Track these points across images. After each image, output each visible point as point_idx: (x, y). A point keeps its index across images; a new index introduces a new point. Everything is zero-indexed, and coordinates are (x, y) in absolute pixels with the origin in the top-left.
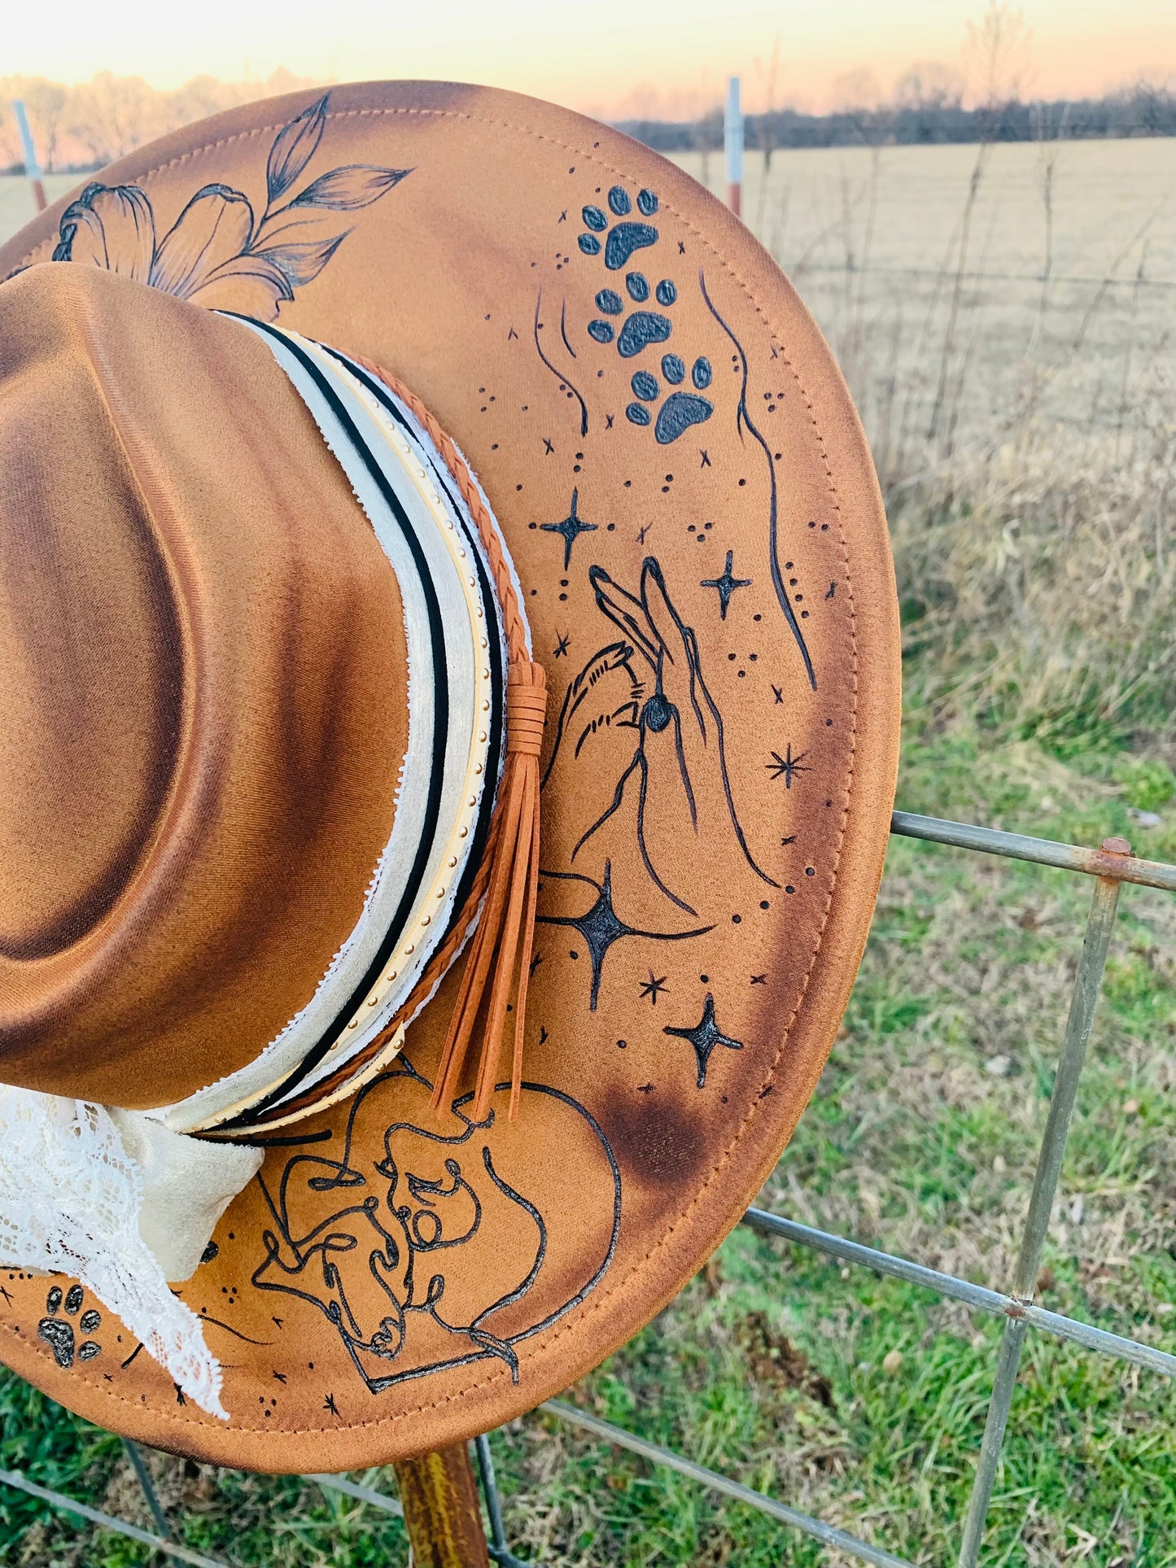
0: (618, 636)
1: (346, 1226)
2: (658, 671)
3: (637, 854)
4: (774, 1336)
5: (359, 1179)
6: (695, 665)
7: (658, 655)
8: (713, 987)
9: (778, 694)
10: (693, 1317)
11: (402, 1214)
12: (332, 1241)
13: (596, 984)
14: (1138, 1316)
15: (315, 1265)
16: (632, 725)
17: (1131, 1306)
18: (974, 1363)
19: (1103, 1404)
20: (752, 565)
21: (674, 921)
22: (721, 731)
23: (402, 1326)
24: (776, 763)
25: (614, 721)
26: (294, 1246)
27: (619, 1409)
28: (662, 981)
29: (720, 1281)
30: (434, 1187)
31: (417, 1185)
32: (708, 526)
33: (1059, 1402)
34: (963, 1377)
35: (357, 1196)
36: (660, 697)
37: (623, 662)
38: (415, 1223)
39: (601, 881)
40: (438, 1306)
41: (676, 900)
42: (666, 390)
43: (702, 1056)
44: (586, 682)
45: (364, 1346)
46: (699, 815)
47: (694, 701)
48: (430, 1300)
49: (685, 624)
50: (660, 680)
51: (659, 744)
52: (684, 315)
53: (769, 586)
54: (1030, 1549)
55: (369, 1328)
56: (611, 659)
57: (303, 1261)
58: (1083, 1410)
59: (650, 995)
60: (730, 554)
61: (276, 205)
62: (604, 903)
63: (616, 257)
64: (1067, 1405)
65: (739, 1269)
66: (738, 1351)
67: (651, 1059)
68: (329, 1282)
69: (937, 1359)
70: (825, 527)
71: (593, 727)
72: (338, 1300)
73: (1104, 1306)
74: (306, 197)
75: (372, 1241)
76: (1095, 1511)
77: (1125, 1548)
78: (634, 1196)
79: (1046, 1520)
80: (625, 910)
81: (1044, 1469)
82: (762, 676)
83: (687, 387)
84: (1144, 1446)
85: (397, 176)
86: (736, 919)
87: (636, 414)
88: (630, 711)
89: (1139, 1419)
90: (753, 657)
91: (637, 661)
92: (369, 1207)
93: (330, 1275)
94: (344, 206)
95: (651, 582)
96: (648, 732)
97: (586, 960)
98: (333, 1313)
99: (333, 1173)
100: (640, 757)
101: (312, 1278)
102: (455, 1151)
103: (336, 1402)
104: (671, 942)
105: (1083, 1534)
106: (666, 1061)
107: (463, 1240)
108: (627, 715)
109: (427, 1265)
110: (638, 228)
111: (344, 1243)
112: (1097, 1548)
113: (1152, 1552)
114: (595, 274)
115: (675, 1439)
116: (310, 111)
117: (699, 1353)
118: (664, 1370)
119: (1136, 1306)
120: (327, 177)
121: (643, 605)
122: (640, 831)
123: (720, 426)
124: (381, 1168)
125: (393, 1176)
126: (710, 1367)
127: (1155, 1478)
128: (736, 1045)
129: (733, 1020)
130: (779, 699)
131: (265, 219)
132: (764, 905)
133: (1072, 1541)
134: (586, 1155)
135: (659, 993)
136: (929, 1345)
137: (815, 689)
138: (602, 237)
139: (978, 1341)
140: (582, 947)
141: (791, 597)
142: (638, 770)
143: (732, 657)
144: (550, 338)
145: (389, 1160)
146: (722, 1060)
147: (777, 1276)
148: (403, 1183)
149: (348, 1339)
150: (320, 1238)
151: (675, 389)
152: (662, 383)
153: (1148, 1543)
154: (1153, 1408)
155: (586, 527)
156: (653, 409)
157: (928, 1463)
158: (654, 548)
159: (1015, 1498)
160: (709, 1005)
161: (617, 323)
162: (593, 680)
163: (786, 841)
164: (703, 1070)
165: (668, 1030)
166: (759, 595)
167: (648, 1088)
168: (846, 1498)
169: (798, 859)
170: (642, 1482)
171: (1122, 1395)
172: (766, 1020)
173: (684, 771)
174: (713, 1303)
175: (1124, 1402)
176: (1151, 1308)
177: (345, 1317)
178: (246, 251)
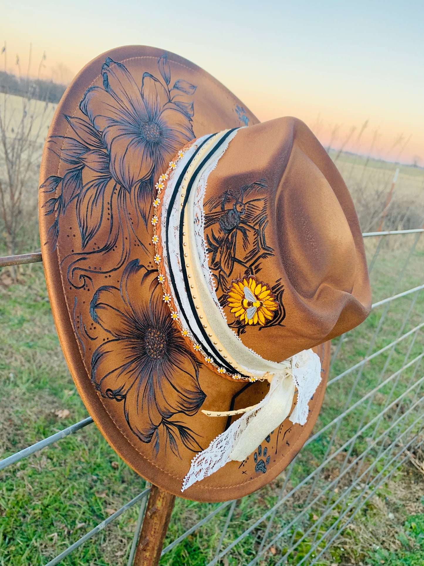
14: (14, 472)
17: (10, 471)
19: (28, 501)
33: (17, 511)
54: (44, 553)
58: (24, 507)
61: (170, 87)
76: (49, 528)
85: (195, 87)
89: (39, 495)
105: (53, 535)
110: (246, 117)
112: (58, 535)
116: (163, 57)
119: (12, 470)
120: (178, 81)
127: (55, 505)
131: (169, 91)
133: (51, 539)
154: (40, 490)
171: (30, 494)
175: (32, 495)
176: (15, 467)
178: (170, 101)
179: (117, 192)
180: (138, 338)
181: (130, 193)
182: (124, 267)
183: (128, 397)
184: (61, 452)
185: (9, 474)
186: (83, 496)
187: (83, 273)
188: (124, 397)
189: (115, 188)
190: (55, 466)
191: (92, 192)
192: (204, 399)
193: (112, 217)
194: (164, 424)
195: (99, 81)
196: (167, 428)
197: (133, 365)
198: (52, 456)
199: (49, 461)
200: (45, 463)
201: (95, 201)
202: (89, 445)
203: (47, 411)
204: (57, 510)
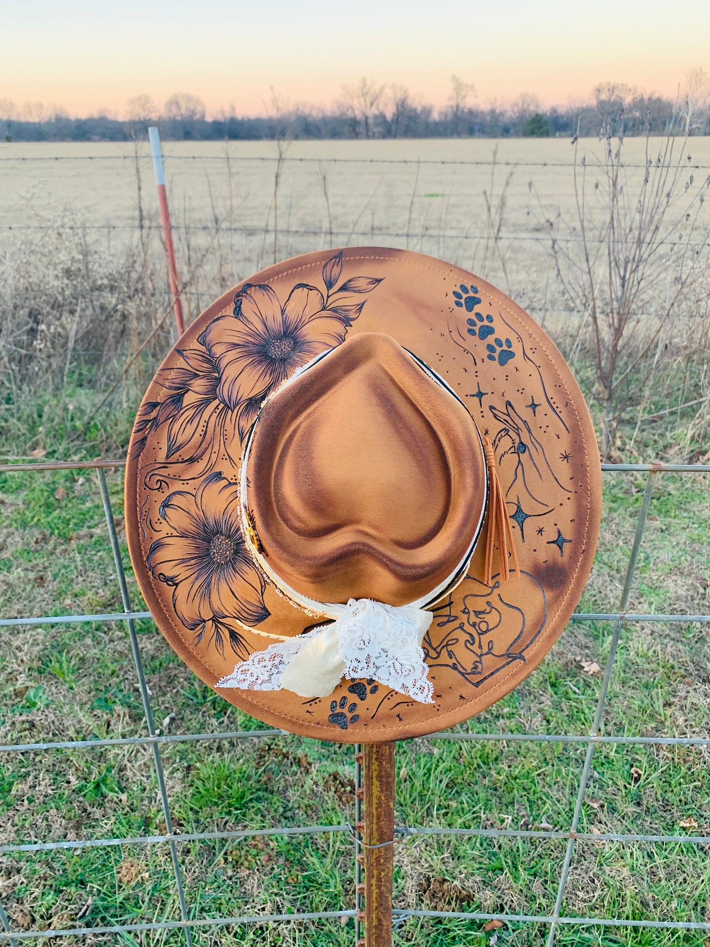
0: (503, 426)
1: (453, 636)
2: (519, 435)
3: (526, 492)
4: (346, 781)
5: (456, 618)
6: (529, 431)
7: (517, 430)
8: (559, 526)
9: (558, 436)
10: (302, 786)
11: (474, 625)
12: (449, 643)
13: (523, 534)
14: (497, 717)
15: (444, 653)
16: (515, 453)
18: (438, 761)
19: (496, 759)
20: (540, 399)
21: (543, 510)
22: (543, 451)
23: (480, 662)
24: (562, 456)
25: (509, 453)
26: (435, 649)
27: (282, 844)
28: (543, 529)
29: (310, 764)
30: (483, 612)
31: (477, 613)
32: (523, 389)
33: (478, 765)
34: (436, 769)
35: (456, 624)
36: (521, 443)
37: (507, 434)
38: (479, 626)
39: (517, 503)
40: (493, 651)
41: (541, 503)
42: (499, 349)
43: (561, 548)
44: (497, 442)
45: (468, 674)
46: (542, 476)
47: (533, 443)
48: (490, 649)
49: (523, 419)
50: (520, 437)
51: (524, 457)
52: (497, 324)
53: (547, 405)
55: (469, 667)
56: (503, 433)
57: (439, 654)
58: (489, 765)
59: (540, 534)
60: (532, 397)
61: (331, 292)
62: (519, 510)
63: (469, 309)
64: (482, 765)
65: (316, 756)
66: (331, 793)
67: (545, 552)
68: (451, 658)
69: (422, 766)
70: (560, 386)
71: (503, 455)
72: (455, 662)
73: (482, 718)
74: (344, 288)
75: (464, 637)
76: (507, 805)
77: (523, 816)
79: (489, 816)
80: (526, 510)
81: (482, 795)
82: (552, 432)
83: (505, 348)
84: (517, 771)
85: (380, 280)
86: (561, 505)
87: (491, 358)
89: (512, 760)
90: (547, 426)
91: (511, 433)
92: (461, 627)
93: (451, 654)
94: (359, 292)
95: (509, 408)
96: (520, 454)
97: (518, 528)
98: (454, 667)
99: (446, 619)
100: (520, 462)
101: (444, 658)
102: (488, 598)
103: (463, 696)
104: (543, 516)
105: (506, 817)
106: (550, 552)
107: (497, 626)
108: (512, 450)
109: (485, 639)
110: (474, 298)
111: (454, 641)
112: (513, 820)
113: (534, 813)
114: (463, 313)
115: (314, 848)
116: (335, 257)
117: (311, 802)
118: (297, 817)
120: (350, 281)
121: (509, 415)
122: (525, 484)
123: (518, 359)
124: (463, 612)
125: (468, 613)
126: (320, 807)
128: (570, 541)
129: (568, 534)
130: (559, 438)
131: (328, 297)
132: (569, 499)
133: (503, 821)
134: (531, 587)
135: (543, 532)
136: (417, 761)
137: (569, 433)
138: (462, 301)
139: (436, 751)
140: (516, 524)
141: (555, 407)
142: (520, 467)
143: (540, 427)
144: (455, 335)
145: (466, 608)
146: (567, 547)
147: (335, 753)
148: (472, 614)
149: (463, 674)
150: (444, 643)
151: (501, 349)
152: (497, 347)
153: (531, 810)
154: (516, 753)
155: (484, 394)
156: (496, 355)
157: (435, 813)
158: (508, 397)
159: (474, 813)
160: (559, 532)
161: (477, 329)
162: (499, 441)
163: (571, 479)
164: (562, 552)
165: (549, 543)
166: (544, 407)
167: (546, 562)
168: (404, 841)
169: (576, 484)
170: (305, 873)
171: (502, 752)
172: (578, 533)
173: (535, 464)
174: (311, 776)
175: (504, 755)
176: (500, 712)
177: (459, 667)
178: (324, 309)
179: (218, 411)
180: (204, 540)
181: (232, 412)
182: (204, 477)
183: (180, 585)
184: (566, 718)
185: (489, 716)
186: (567, 791)
187: (161, 478)
188: (177, 585)
189: (217, 407)
190: (549, 734)
191: (191, 412)
192: (267, 616)
193: (205, 434)
194: (214, 621)
195: (229, 310)
196: (216, 626)
197: (193, 562)
198: (550, 718)
199: (544, 723)
200: (538, 724)
201: (191, 420)
202: (609, 728)
203: (570, 656)
204: (524, 789)
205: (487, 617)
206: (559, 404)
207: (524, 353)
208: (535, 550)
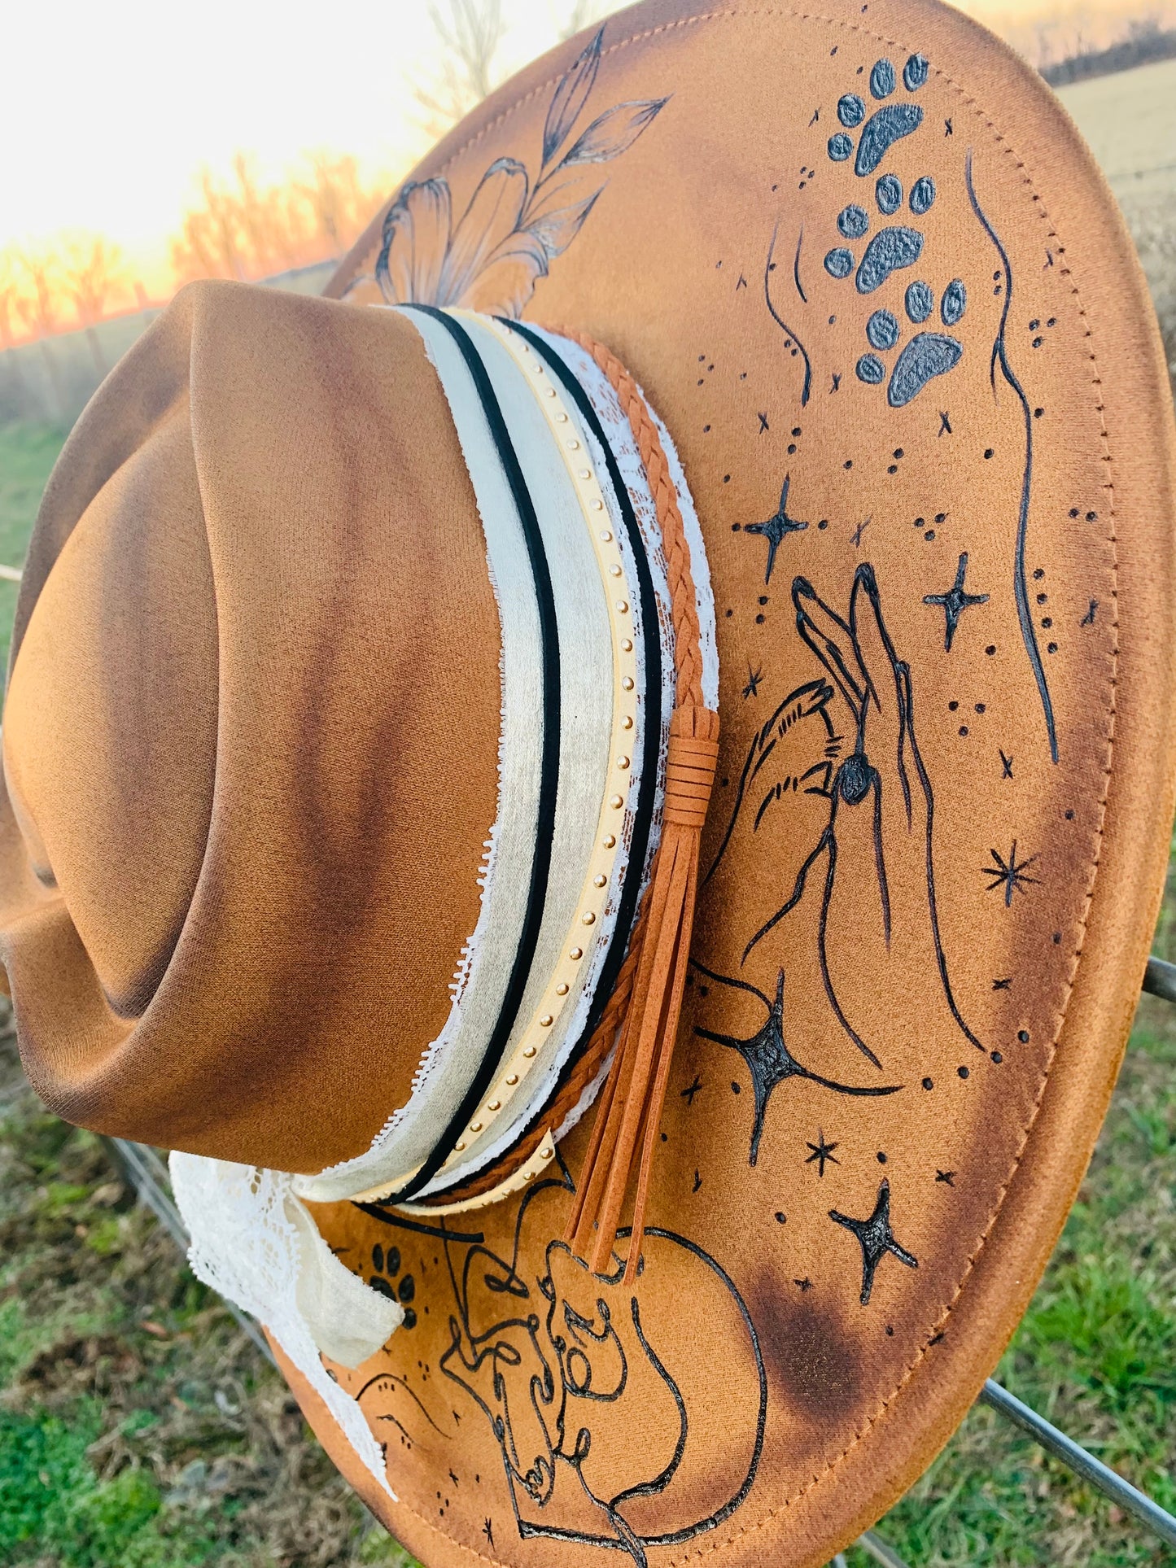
0: (815, 671)
1: (513, 1338)
2: (861, 720)
3: (816, 970)
5: (525, 1291)
6: (906, 716)
7: (863, 699)
8: (895, 1173)
9: (1007, 764)
11: (559, 1344)
12: (502, 1350)
13: (757, 1132)
15: (487, 1370)
16: (823, 793)
20: (990, 573)
21: (852, 1069)
22: (931, 812)
23: (552, 1473)
24: (995, 866)
25: (801, 787)
26: (473, 1341)
28: (832, 1147)
30: (587, 1325)
31: (574, 1320)
32: (940, 518)
35: (522, 1309)
36: (859, 758)
37: (819, 708)
38: (569, 1360)
39: (772, 998)
40: (584, 1466)
41: (857, 1039)
42: (908, 330)
43: (870, 1263)
44: (775, 731)
45: (520, 1479)
46: (895, 927)
47: (902, 769)
48: (577, 1455)
49: (900, 656)
50: (861, 733)
51: (853, 821)
52: (939, 221)
53: (1009, 604)
55: (526, 1461)
56: (806, 702)
57: (478, 1361)
59: (817, 1162)
60: (963, 558)
61: (547, 171)
62: (774, 1024)
63: (867, 159)
67: (811, 1247)
68: (498, 1393)
70: (1090, 516)
71: (777, 791)
72: (503, 1416)
74: (573, 154)
75: (532, 1366)
78: (780, 1418)
80: (797, 1044)
82: (989, 736)
83: (933, 323)
85: (658, 106)
86: (928, 1084)
87: (867, 370)
88: (821, 774)
90: (980, 708)
91: (837, 708)
92: (532, 1325)
93: (499, 1386)
94: (605, 156)
95: (863, 597)
96: (842, 805)
97: (749, 1098)
98: (499, 1431)
99: (503, 1275)
100: (828, 836)
101: (483, 1381)
102: (607, 1292)
103: (493, 1529)
104: (848, 1097)
106: (828, 1255)
107: (610, 1398)
108: (817, 779)
109: (577, 1412)
110: (899, 111)
111: (512, 1357)
114: (840, 187)
116: (588, 52)
120: (594, 125)
121: (851, 630)
122: (821, 939)
123: (968, 375)
124: (542, 1285)
125: (552, 1299)
128: (913, 1262)
129: (909, 1225)
130: (1008, 773)
131: (537, 187)
132: (963, 1072)
134: (732, 1344)
135: (828, 1163)
137: (1055, 760)
138: (856, 133)
140: (746, 1080)
141: (1037, 621)
142: (823, 858)
143: (953, 706)
144: (781, 280)
145: (548, 1279)
146: (891, 1276)
148: (560, 1310)
149: (508, 1466)
150: (492, 1342)
151: (919, 328)
152: (904, 323)
155: (794, 527)
156: (889, 359)
158: (871, 552)
160: (884, 1195)
161: (857, 249)
162: (782, 730)
163: (999, 985)
164: (869, 1282)
165: (834, 1215)
166: (996, 617)
167: (805, 1284)
169: (1011, 1014)
173: (880, 863)
177: (507, 1437)
178: (517, 228)
205: (592, 1348)
206: (1062, 608)
207: (998, 349)
208: (780, 1217)
